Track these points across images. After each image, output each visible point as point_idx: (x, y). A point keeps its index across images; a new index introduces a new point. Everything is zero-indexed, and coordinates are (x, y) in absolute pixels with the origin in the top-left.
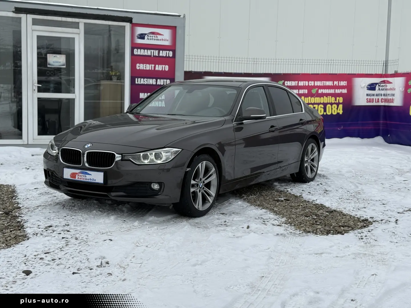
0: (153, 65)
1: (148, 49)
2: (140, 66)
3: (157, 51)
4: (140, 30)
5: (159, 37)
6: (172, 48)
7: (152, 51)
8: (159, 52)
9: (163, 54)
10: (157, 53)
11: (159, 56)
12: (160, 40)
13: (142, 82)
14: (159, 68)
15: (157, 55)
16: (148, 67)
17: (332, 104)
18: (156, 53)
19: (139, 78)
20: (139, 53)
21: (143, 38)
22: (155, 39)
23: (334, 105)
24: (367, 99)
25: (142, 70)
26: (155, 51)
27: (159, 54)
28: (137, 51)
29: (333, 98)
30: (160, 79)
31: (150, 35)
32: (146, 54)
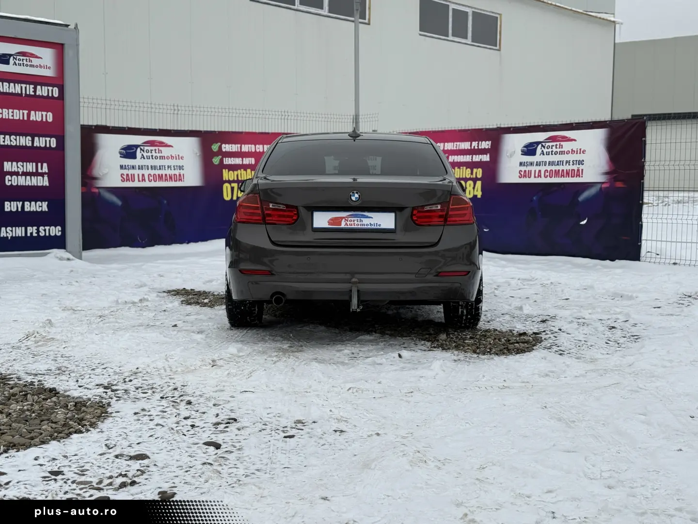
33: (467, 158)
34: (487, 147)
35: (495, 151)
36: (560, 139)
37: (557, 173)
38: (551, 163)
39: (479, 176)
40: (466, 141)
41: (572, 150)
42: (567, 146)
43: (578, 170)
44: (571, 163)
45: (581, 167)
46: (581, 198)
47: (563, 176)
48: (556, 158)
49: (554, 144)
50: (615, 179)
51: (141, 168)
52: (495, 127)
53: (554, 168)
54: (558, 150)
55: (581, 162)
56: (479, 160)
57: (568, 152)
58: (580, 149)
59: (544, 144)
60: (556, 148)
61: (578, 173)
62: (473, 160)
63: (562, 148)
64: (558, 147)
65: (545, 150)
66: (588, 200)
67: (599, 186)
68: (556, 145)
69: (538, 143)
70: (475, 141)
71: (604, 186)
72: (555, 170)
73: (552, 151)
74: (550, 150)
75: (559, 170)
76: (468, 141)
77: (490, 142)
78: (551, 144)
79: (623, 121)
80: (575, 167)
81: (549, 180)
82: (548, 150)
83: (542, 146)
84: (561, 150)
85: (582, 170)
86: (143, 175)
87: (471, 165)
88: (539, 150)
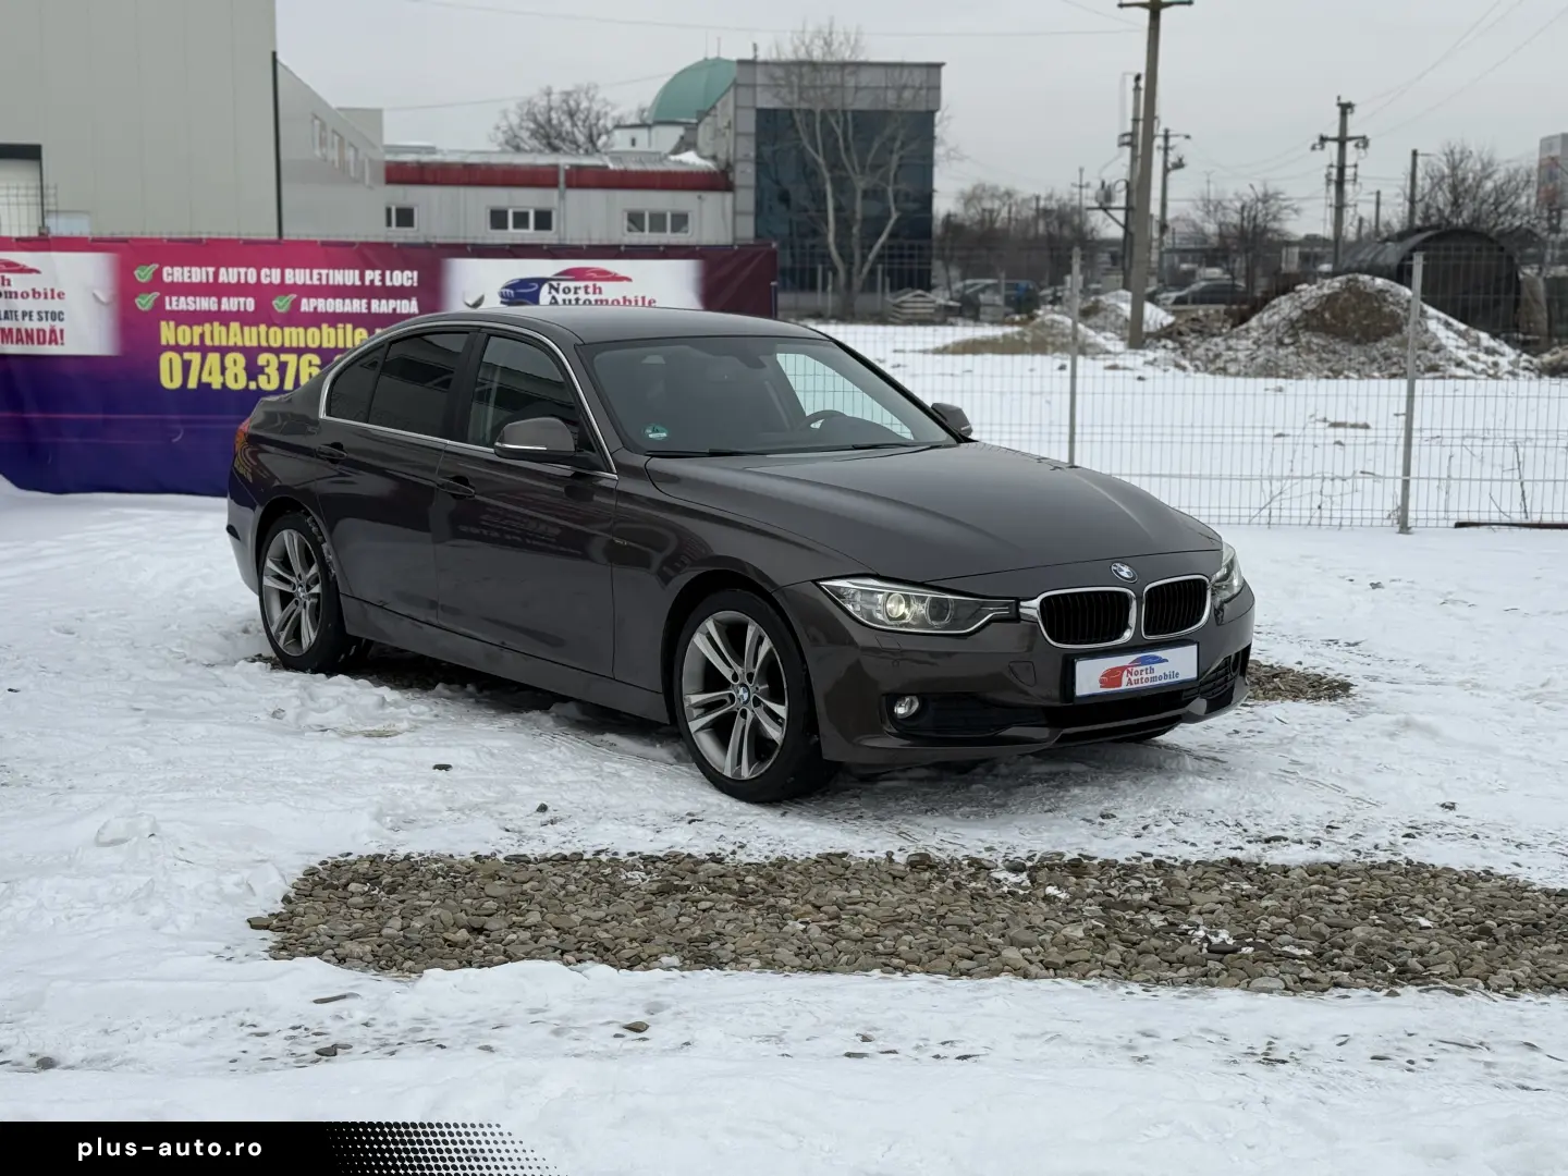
33: (357, 306)
34: (407, 284)
36: (595, 275)
40: (350, 268)
41: (624, 298)
49: (581, 284)
56: (390, 311)
58: (643, 298)
59: (555, 283)
60: (587, 292)
62: (373, 310)
63: (600, 292)
64: (591, 290)
65: (560, 297)
69: (541, 281)
70: (373, 268)
73: (577, 300)
74: (572, 296)
76: (354, 268)
77: (415, 273)
78: (572, 285)
82: (567, 297)
83: (551, 287)
84: (597, 297)
88: (545, 295)
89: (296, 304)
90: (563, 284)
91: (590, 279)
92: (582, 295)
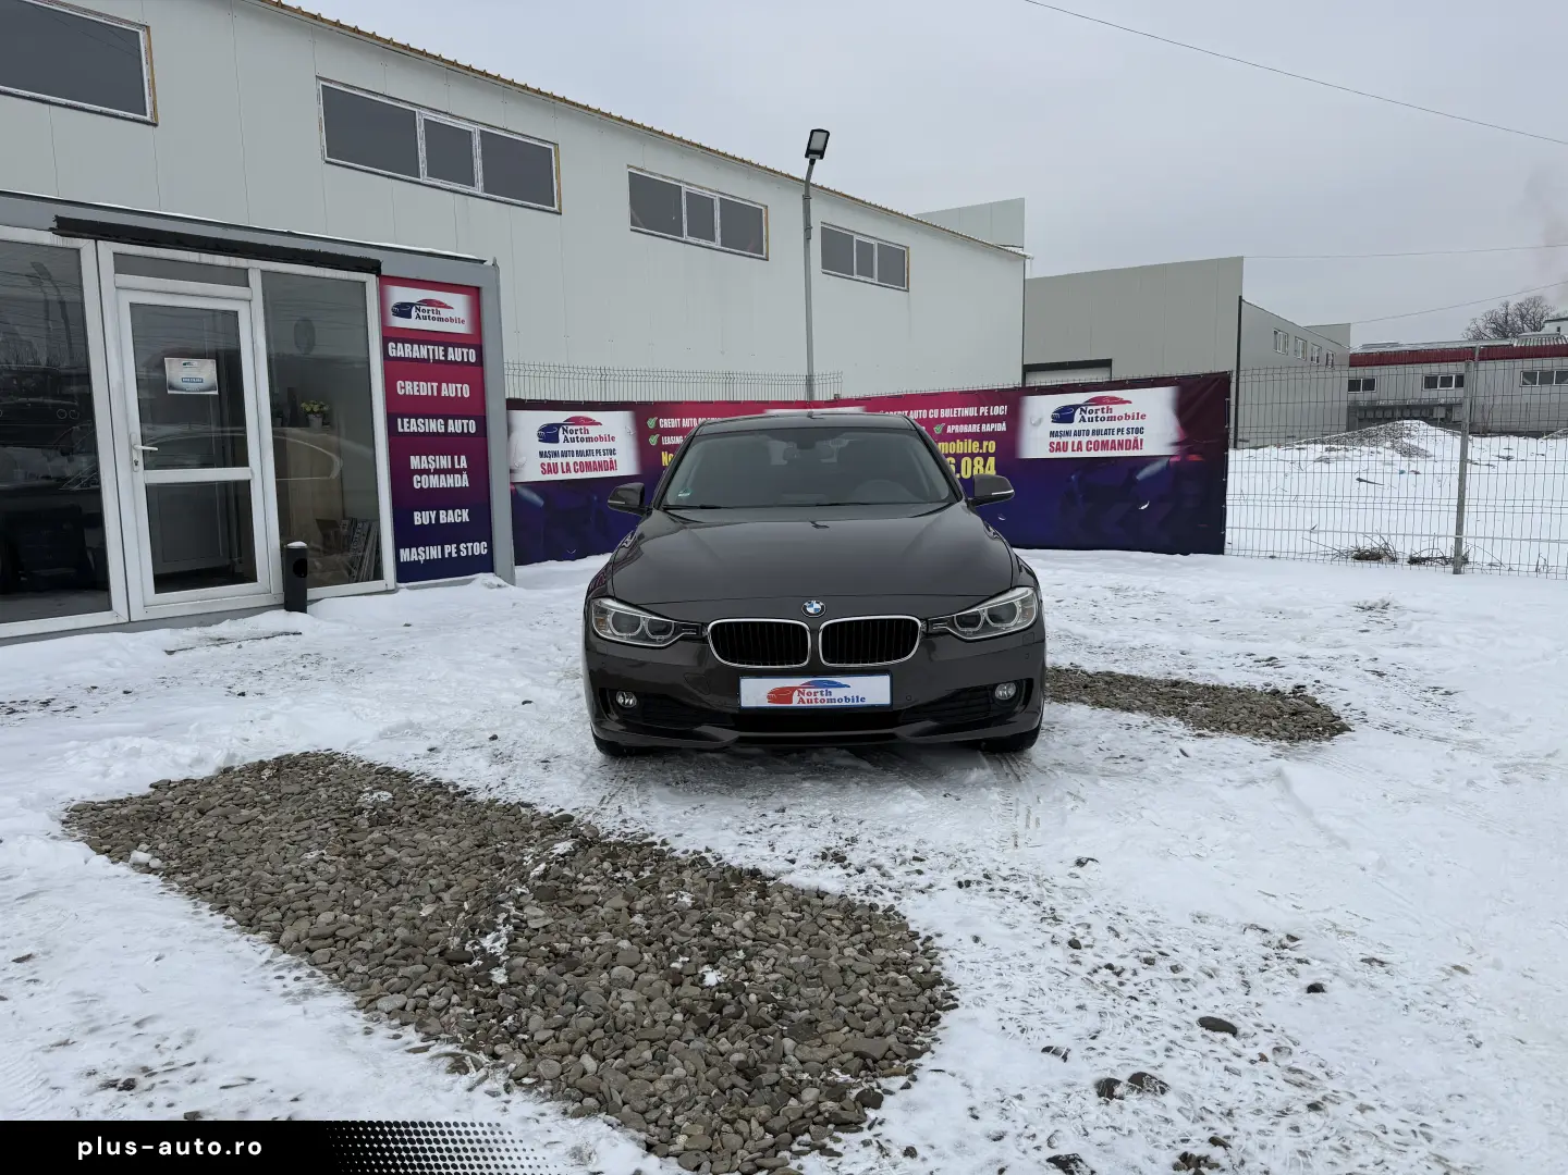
0: (435, 385)
1: (420, 342)
2: (407, 388)
3: (441, 348)
4: (400, 295)
5: (444, 313)
6: (475, 341)
7: (431, 347)
8: (446, 351)
9: (455, 354)
10: (442, 353)
11: (446, 362)
12: (447, 320)
13: (413, 429)
14: (449, 390)
15: (442, 358)
16: (424, 389)
17: (972, 456)
18: (439, 353)
19: (406, 417)
20: (400, 354)
21: (408, 316)
22: (434, 319)
23: (977, 459)
24: (1051, 444)
25: (410, 395)
26: (436, 348)
27: (446, 355)
28: (396, 349)
29: (976, 444)
30: (454, 418)
31: (422, 308)
32: (416, 355)
33: (975, 428)
35: (1014, 418)
37: (1105, 445)
38: (1097, 432)
39: (992, 449)
42: (1117, 410)
43: (1136, 441)
44: (1125, 431)
45: (1140, 436)
46: (1141, 476)
47: (1113, 448)
48: (1104, 425)
50: (1190, 451)
51: (565, 454)
52: (1011, 387)
53: (1100, 438)
54: (1106, 415)
55: (1139, 430)
57: (1120, 418)
61: (1136, 445)
65: (1087, 416)
66: (1149, 479)
67: (1166, 460)
68: (1103, 409)
69: (1075, 407)
71: (1172, 460)
72: (1103, 442)
74: (1094, 415)
75: (1108, 441)
78: (1094, 408)
79: (1198, 376)
80: (1131, 437)
81: (1093, 454)
83: (1082, 410)
85: (1141, 440)
86: (568, 464)
87: (980, 437)
88: (1077, 416)
89: (945, 429)
90: (1089, 408)
91: (1106, 403)
92: (1100, 414)
